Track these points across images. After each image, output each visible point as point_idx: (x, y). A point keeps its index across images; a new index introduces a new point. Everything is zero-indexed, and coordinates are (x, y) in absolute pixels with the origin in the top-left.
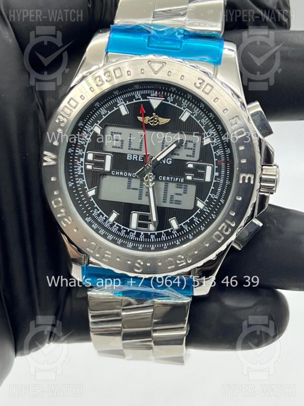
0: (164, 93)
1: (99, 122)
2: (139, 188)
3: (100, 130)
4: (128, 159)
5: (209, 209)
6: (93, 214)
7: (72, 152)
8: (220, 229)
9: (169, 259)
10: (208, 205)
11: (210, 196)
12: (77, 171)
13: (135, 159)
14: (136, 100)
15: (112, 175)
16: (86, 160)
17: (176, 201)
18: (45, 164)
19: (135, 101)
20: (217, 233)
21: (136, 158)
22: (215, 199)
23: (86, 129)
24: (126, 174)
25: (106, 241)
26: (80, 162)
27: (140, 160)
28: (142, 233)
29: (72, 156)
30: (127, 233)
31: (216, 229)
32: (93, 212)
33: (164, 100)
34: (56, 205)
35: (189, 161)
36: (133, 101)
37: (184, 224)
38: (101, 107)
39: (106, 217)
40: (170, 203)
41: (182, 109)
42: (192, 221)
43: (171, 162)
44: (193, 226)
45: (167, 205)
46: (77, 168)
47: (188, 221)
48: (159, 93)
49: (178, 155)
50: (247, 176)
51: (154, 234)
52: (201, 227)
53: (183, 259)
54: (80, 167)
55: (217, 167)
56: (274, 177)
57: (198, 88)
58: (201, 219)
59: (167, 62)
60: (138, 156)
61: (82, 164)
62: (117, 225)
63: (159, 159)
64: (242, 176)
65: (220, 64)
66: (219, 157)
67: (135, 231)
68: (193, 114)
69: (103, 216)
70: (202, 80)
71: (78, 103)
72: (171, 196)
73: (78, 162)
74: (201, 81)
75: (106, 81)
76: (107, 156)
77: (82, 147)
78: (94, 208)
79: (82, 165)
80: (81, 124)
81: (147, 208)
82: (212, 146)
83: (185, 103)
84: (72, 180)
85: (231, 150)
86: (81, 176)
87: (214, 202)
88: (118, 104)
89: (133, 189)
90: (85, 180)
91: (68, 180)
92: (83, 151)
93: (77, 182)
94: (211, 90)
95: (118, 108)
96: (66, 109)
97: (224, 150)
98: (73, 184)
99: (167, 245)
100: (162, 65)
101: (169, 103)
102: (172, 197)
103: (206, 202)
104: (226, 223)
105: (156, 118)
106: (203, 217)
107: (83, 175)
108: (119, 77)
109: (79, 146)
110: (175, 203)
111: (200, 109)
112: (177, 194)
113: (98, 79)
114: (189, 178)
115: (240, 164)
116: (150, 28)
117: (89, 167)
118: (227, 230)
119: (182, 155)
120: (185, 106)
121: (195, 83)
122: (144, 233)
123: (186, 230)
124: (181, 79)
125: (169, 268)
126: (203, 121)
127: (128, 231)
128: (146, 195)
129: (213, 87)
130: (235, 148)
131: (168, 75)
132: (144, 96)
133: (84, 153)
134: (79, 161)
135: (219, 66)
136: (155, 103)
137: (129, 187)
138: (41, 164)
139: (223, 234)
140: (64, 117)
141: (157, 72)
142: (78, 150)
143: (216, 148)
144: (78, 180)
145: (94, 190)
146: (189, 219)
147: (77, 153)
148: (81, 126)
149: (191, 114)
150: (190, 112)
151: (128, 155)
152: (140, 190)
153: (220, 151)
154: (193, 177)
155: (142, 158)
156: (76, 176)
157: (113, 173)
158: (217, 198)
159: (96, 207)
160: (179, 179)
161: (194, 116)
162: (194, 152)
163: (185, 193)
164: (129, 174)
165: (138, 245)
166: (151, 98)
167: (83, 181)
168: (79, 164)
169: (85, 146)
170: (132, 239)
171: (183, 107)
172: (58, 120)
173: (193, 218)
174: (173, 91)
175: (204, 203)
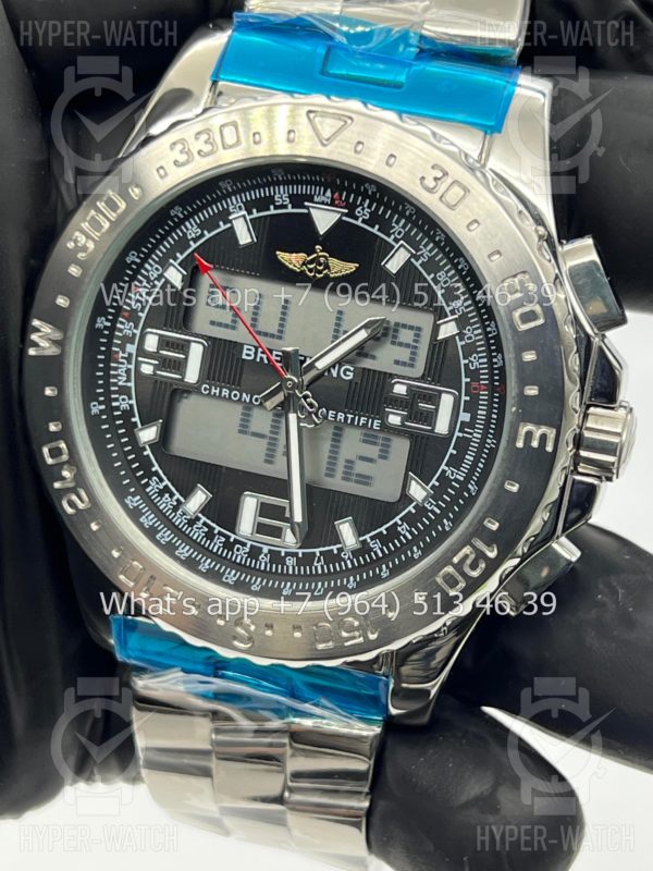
0: (348, 197)
1: (181, 257)
3: (180, 277)
4: (244, 357)
5: (438, 506)
6: (148, 490)
7: (106, 328)
8: (456, 560)
9: (320, 624)
10: (437, 494)
11: (444, 472)
12: (115, 376)
13: (261, 358)
14: (276, 208)
15: (201, 395)
16: (141, 351)
17: (359, 475)
18: (32, 352)
19: (272, 211)
20: (449, 569)
21: (265, 356)
22: (456, 480)
23: (147, 271)
24: (235, 395)
25: (171, 560)
26: (126, 355)
27: (273, 363)
28: (265, 549)
29: (104, 336)
30: (229, 545)
31: (446, 560)
32: (147, 485)
33: (346, 215)
34: (52, 457)
35: (399, 377)
36: (268, 209)
37: (372, 538)
38: (187, 218)
39: (178, 500)
40: (344, 479)
41: (390, 240)
42: (393, 532)
43: (352, 374)
44: (395, 545)
45: (337, 483)
46: (116, 369)
47: (383, 529)
48: (336, 195)
49: (374, 357)
50: (538, 432)
51: (294, 555)
52: (415, 549)
53: (357, 629)
54: (124, 368)
55: (468, 398)
56: (615, 440)
57: (430, 190)
58: (417, 529)
59: (353, 116)
60: (271, 351)
61: (129, 359)
62: (205, 524)
63: (321, 365)
64: (524, 429)
65: (500, 132)
66: (474, 374)
67: (249, 543)
68: (417, 258)
70: (442, 170)
72: (347, 461)
73: (121, 355)
74: (439, 175)
75: (199, 152)
76: (193, 345)
77: (133, 317)
78: (149, 474)
79: (129, 363)
80: (132, 258)
81: (282, 488)
82: (460, 344)
83: (399, 226)
84: (102, 399)
85: (504, 360)
86: (125, 391)
87: (454, 488)
88: (230, 214)
89: (255, 434)
90: (133, 402)
91: (88, 396)
92: (136, 327)
93: (114, 404)
94: (463, 198)
95: (229, 225)
97: (490, 358)
98: (103, 407)
99: (323, 585)
100: (342, 123)
101: (359, 223)
103: (433, 487)
104: (473, 547)
105: (322, 260)
106: (423, 524)
107: (130, 388)
108: (231, 147)
109: (126, 314)
110: (357, 482)
111: (437, 244)
112: (362, 458)
113: (179, 147)
114: (394, 420)
115: (523, 399)
116: (333, 27)
117: (147, 369)
118: (474, 566)
119: (385, 359)
120: (400, 233)
121: (423, 178)
122: (270, 551)
123: (376, 553)
124: (387, 163)
125: (321, 646)
126: (441, 276)
127: (232, 540)
129: (468, 190)
130: (512, 355)
131: (356, 151)
132: (297, 200)
133: (138, 332)
134: (124, 352)
135: (496, 135)
136: (324, 219)
137: (244, 429)
139: (464, 575)
140: (87, 237)
141: (327, 140)
142: (122, 323)
143: (469, 350)
144: (116, 400)
145: (155, 428)
146: (386, 526)
147: (121, 330)
148: (133, 262)
149: (413, 256)
150: (409, 251)
151: (246, 347)
152: (271, 438)
153: (480, 358)
154: (404, 419)
155: (279, 359)
156: (113, 388)
157: (205, 389)
158: (462, 479)
159: (156, 472)
160: (367, 421)
161: (420, 261)
162: (413, 353)
163: (384, 458)
164: (244, 395)
165: (251, 579)
166: (313, 207)
167: (130, 402)
168: (123, 358)
169: (140, 314)
170: (238, 561)
171: (393, 237)
172: (72, 244)
173: (396, 524)
174: (370, 193)
175: (428, 488)
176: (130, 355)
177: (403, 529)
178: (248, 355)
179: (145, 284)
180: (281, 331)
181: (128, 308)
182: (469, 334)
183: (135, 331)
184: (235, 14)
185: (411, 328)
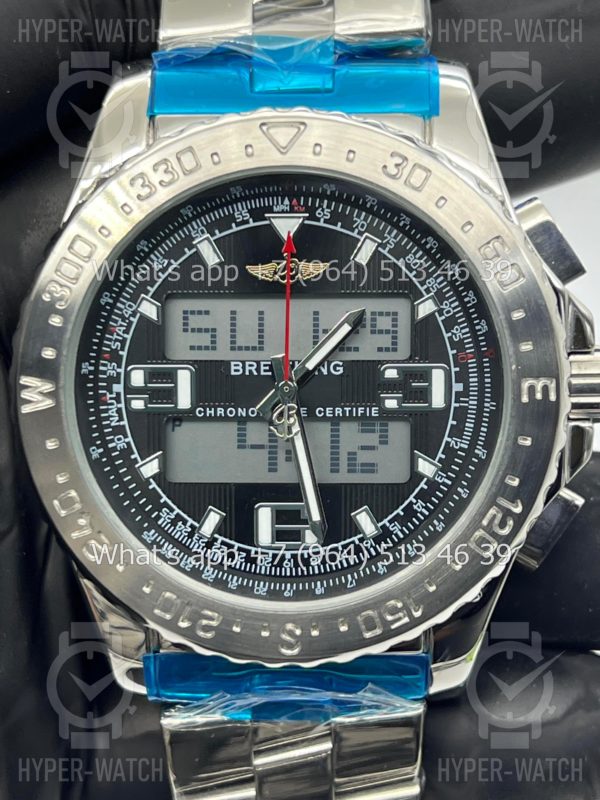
0: (306, 201)
1: (152, 290)
2: (266, 443)
3: (154, 309)
4: (233, 373)
5: (448, 478)
6: (160, 522)
7: (90, 372)
8: (485, 522)
9: (364, 613)
10: (445, 466)
11: (448, 443)
12: (107, 418)
13: (250, 371)
14: (238, 225)
15: (196, 419)
16: (128, 389)
17: (363, 465)
18: (25, 409)
19: (235, 229)
20: (479, 533)
21: (253, 369)
22: (461, 449)
23: (121, 310)
24: (231, 412)
25: (200, 584)
26: (114, 396)
27: (262, 373)
29: (90, 381)
30: (251, 559)
31: (476, 524)
32: (159, 517)
33: (308, 218)
34: (63, 508)
35: (387, 362)
36: (231, 228)
37: (390, 522)
38: (151, 251)
39: (192, 526)
40: (349, 471)
41: (355, 234)
42: (410, 512)
43: (341, 369)
44: (413, 524)
45: (343, 477)
46: (106, 411)
47: (399, 511)
48: (295, 201)
49: (356, 349)
50: (539, 385)
52: (435, 522)
53: (400, 610)
54: (113, 412)
55: (457, 369)
57: (393, 177)
58: (432, 503)
59: (305, 121)
60: (258, 363)
61: (117, 399)
63: (310, 365)
64: (526, 385)
65: (438, 114)
66: (459, 345)
68: (383, 246)
69: (185, 522)
70: (401, 156)
71: (93, 246)
72: (349, 454)
73: (109, 396)
74: (399, 161)
75: (161, 183)
76: (179, 372)
77: (115, 357)
78: (159, 507)
79: (119, 402)
80: (106, 299)
81: (295, 491)
82: (440, 319)
83: (361, 220)
84: (99, 442)
85: (490, 324)
86: (120, 430)
87: (460, 457)
88: (193, 239)
89: (253, 447)
90: (130, 439)
91: (87, 442)
92: (119, 366)
93: (110, 446)
94: (426, 178)
95: (194, 250)
96: (66, 266)
97: (472, 326)
98: (101, 450)
99: (353, 577)
100: (296, 130)
101: (321, 224)
102: (352, 456)
103: (440, 460)
104: (499, 506)
105: (292, 265)
106: (437, 497)
107: (124, 426)
108: (191, 172)
109: (106, 355)
110: (363, 471)
111: (401, 230)
112: (363, 448)
113: (139, 181)
114: (391, 404)
115: (520, 356)
116: (251, 48)
117: (138, 404)
118: (502, 525)
119: (367, 348)
120: (362, 226)
121: (385, 167)
123: (396, 535)
124: (348, 159)
125: (368, 635)
128: (288, 459)
129: (430, 171)
130: (502, 317)
131: (314, 153)
132: (257, 214)
133: (122, 371)
134: (111, 393)
135: (435, 119)
136: (287, 226)
137: (241, 444)
138: (16, 410)
139: (495, 535)
140: (61, 286)
141: (284, 148)
142: (105, 365)
143: (450, 323)
144: (112, 441)
145: (156, 461)
146: (402, 507)
147: (104, 373)
148: (107, 304)
149: (379, 245)
150: (375, 241)
151: (233, 363)
152: (270, 447)
153: (462, 329)
154: (400, 401)
155: (267, 368)
156: (106, 431)
157: (200, 412)
158: (466, 447)
159: (165, 502)
160: (365, 410)
161: (387, 249)
162: (395, 338)
163: (386, 443)
164: (240, 410)
165: (280, 586)
166: (273, 217)
167: (127, 440)
168: (111, 399)
169: (121, 353)
170: (263, 572)
171: (356, 231)
172: (48, 295)
173: (411, 503)
174: (329, 193)
175: (436, 462)
176: (118, 394)
177: (419, 506)
178: (236, 371)
179: (120, 322)
180: (261, 343)
181: (108, 349)
182: (447, 308)
183: (119, 370)
184: (153, 54)
185: (388, 314)
